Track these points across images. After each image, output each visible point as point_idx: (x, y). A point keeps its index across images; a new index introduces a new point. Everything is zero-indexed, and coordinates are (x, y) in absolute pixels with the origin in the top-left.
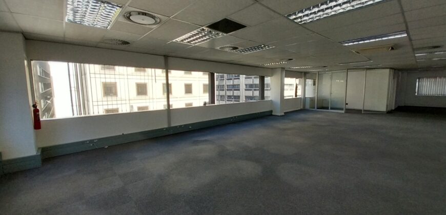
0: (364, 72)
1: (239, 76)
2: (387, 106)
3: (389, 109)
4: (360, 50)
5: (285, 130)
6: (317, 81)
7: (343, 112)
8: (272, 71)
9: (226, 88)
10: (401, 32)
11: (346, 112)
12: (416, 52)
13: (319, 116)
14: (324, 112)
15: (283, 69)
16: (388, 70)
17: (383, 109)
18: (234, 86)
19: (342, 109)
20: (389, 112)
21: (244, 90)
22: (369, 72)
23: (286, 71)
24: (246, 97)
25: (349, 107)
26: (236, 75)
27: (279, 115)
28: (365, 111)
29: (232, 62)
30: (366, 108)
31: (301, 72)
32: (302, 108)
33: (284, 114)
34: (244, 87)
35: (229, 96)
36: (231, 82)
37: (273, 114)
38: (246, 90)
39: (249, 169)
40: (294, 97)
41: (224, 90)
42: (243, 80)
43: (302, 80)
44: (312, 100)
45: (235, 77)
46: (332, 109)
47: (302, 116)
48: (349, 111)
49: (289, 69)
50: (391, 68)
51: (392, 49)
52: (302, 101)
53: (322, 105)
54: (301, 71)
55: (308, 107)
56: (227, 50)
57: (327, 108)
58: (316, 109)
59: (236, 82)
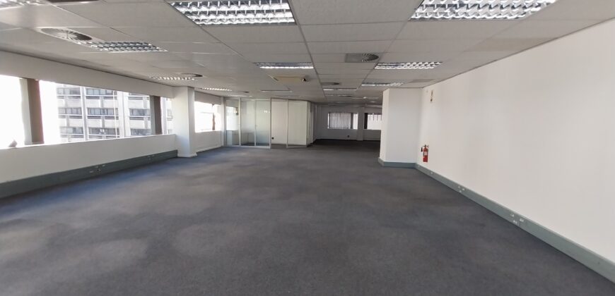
0: (286, 103)
1: (116, 94)
2: (307, 139)
3: (309, 143)
4: (278, 77)
5: (195, 177)
6: (239, 109)
7: (269, 147)
8: (173, 90)
9: (85, 113)
10: (308, 64)
11: (272, 148)
12: (324, 86)
13: (243, 154)
14: (248, 148)
15: (191, 88)
16: (306, 103)
17: (304, 143)
18: (104, 111)
19: (268, 145)
20: (309, 146)
21: (127, 119)
22: (291, 102)
23: (196, 92)
24: (132, 129)
25: (274, 141)
26: (109, 91)
27: (189, 156)
28: (289, 145)
29: (84, 64)
30: (290, 143)
31: (220, 97)
32: (223, 144)
33: (195, 154)
34: (128, 113)
35: (93, 129)
36: (97, 104)
37: (179, 155)
38: (131, 118)
39: (121, 253)
40: (211, 130)
41: (80, 117)
42: (123, 102)
43: (221, 107)
44: (235, 134)
45: (107, 94)
46: (258, 144)
47: (223, 155)
48: (275, 146)
49: (200, 90)
50: (308, 101)
51: (305, 80)
52: (222, 135)
53: (247, 141)
54: (219, 94)
55: (230, 143)
56: (63, 36)
57: (253, 144)
58: (240, 146)
59: (108, 104)
